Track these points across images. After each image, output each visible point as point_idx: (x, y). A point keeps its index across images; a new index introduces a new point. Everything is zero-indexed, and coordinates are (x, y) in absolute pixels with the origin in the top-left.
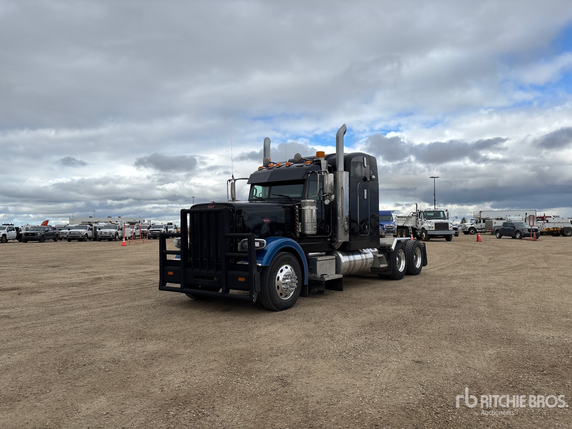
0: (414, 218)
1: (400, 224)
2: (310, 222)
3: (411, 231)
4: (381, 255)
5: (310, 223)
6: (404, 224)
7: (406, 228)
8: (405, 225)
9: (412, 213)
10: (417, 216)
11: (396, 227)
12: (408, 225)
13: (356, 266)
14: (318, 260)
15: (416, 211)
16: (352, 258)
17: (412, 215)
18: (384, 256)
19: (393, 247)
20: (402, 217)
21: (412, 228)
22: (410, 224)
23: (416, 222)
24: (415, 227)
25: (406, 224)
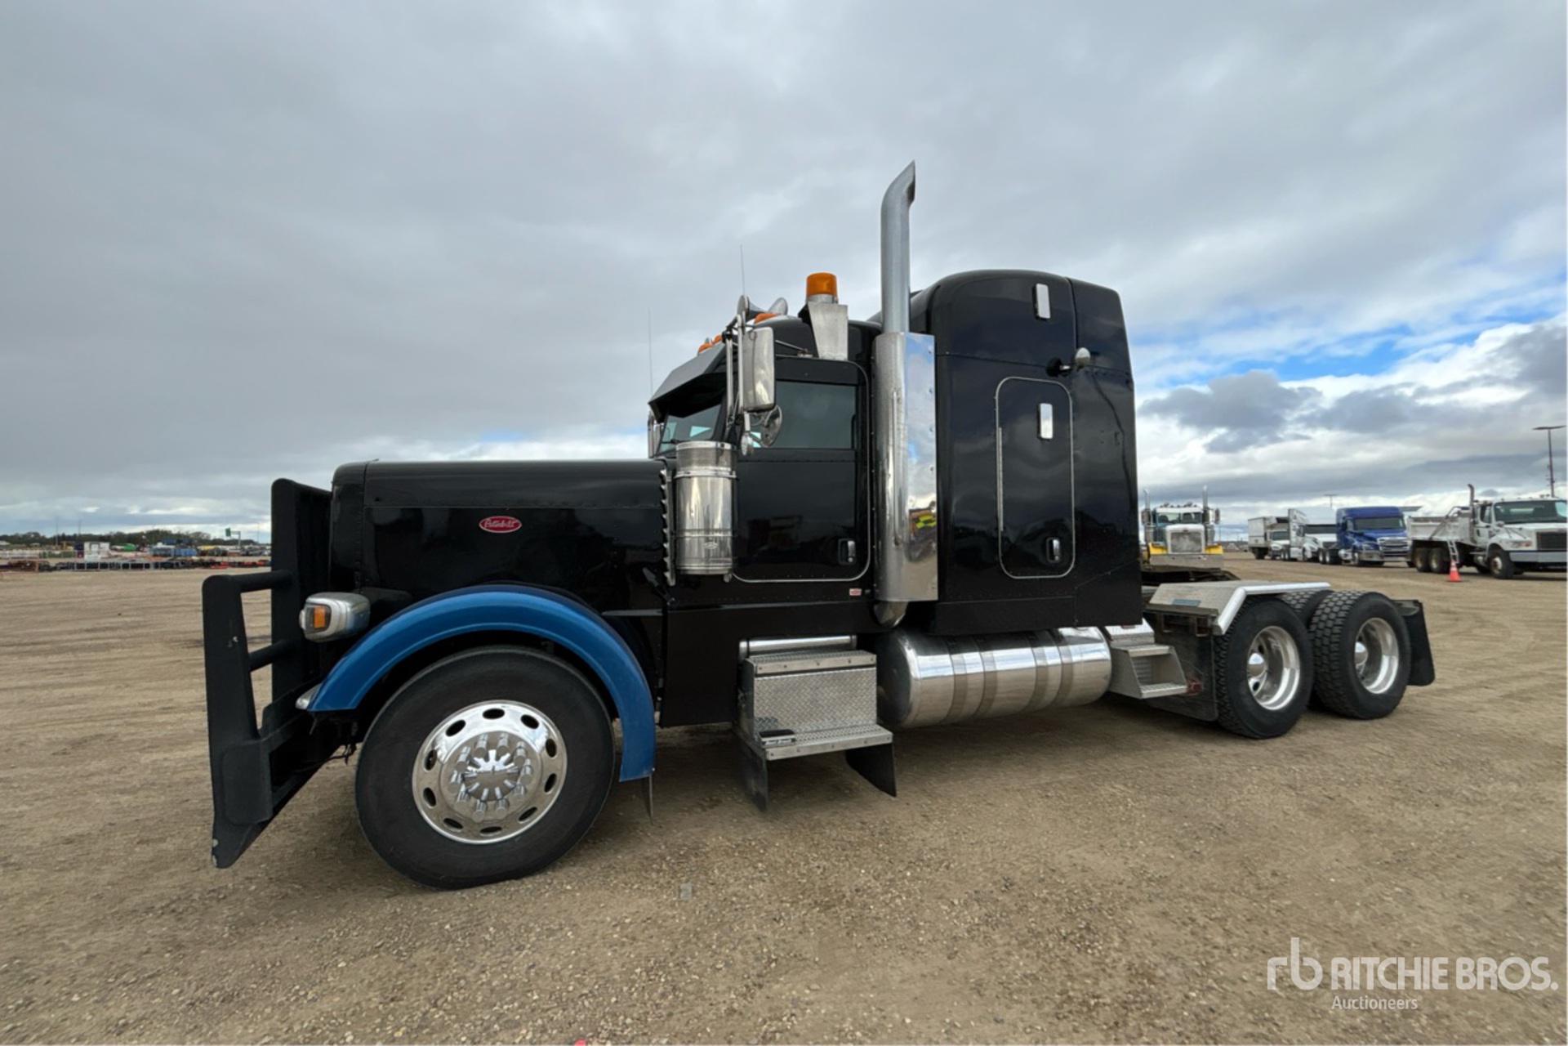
0: (1465, 522)
1: (1423, 535)
2: (702, 526)
3: (1454, 551)
4: (1163, 649)
5: (699, 531)
6: (1434, 534)
7: (1442, 545)
8: (1437, 538)
9: (1456, 510)
10: (1474, 515)
11: (1410, 543)
12: (1444, 538)
13: (998, 696)
14: (759, 672)
15: (1472, 505)
16: (973, 662)
17: (1459, 513)
18: (1174, 653)
19: (1223, 622)
20: (1426, 519)
21: (1460, 545)
22: (1451, 536)
23: (1471, 530)
24: (1468, 542)
25: (1442, 535)
